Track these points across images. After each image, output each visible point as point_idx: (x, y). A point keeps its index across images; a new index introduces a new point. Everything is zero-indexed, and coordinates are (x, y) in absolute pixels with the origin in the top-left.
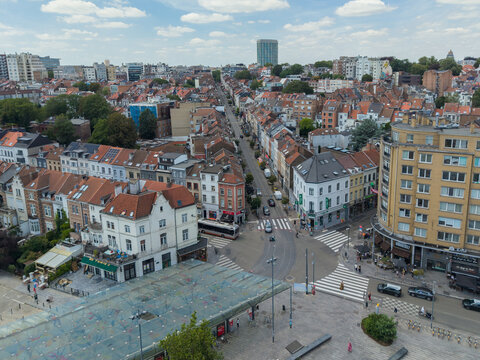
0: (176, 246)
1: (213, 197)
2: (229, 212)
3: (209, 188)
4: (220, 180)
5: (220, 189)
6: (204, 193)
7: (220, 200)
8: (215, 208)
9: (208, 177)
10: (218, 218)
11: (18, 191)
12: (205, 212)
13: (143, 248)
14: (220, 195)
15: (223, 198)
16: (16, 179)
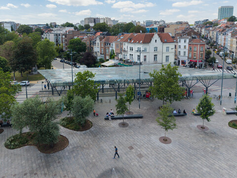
0: (162, 63)
1: (185, 52)
2: (194, 60)
3: (182, 47)
4: (189, 42)
5: (189, 47)
6: (179, 50)
7: (189, 53)
8: (185, 59)
9: (183, 41)
10: (187, 64)
11: (98, 43)
12: (179, 61)
13: (145, 60)
14: (189, 51)
15: (191, 52)
16: (98, 39)
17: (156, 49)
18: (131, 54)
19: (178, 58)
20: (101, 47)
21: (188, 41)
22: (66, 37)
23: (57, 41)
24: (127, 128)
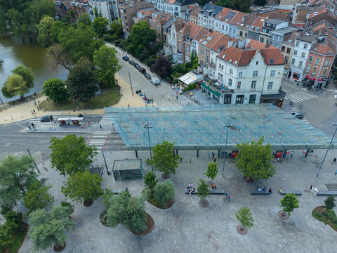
0: (262, 92)
1: (301, 62)
2: (312, 77)
3: (299, 54)
4: (312, 49)
5: (310, 56)
6: (294, 57)
7: (307, 66)
8: (300, 72)
9: (302, 44)
10: (300, 80)
11: (174, 34)
12: (290, 72)
13: (239, 87)
14: (307, 62)
15: (310, 64)
16: (173, 26)
17: (255, 74)
18: (221, 73)
19: (290, 69)
20: (178, 42)
21: (309, 46)
22: (125, 12)
23: (112, 14)
24: (207, 209)
